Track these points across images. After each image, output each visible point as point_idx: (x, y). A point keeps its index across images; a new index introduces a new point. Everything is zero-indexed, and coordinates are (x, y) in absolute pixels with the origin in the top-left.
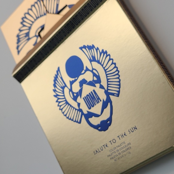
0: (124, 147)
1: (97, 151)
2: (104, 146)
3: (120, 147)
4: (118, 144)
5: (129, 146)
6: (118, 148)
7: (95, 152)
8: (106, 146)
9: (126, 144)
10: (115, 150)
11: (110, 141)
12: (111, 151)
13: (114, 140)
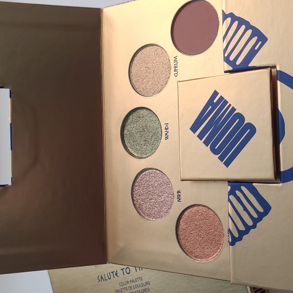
0: (140, 285)
1: (102, 278)
2: (113, 272)
3: (135, 284)
4: (133, 278)
5: (147, 287)
6: (132, 284)
7: (100, 278)
8: (116, 274)
9: (144, 282)
10: (127, 286)
11: (122, 269)
12: (121, 284)
13: (128, 269)
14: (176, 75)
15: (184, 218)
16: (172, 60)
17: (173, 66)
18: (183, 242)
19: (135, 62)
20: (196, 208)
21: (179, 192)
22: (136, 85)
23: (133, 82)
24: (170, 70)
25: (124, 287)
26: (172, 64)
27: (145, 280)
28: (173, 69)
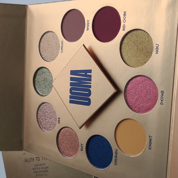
0: (44, 167)
1: (26, 160)
2: (32, 158)
3: (42, 167)
4: (41, 163)
5: (47, 169)
8: (33, 160)
9: (46, 166)
11: (36, 158)
12: (35, 165)
13: (38, 158)
14: (62, 52)
15: (61, 133)
16: (61, 43)
17: (61, 46)
18: (60, 146)
19: (42, 40)
20: (67, 129)
21: (59, 118)
22: (43, 53)
23: (41, 51)
24: (59, 48)
25: (37, 167)
26: (61, 45)
27: (47, 166)
28: (61, 48)
